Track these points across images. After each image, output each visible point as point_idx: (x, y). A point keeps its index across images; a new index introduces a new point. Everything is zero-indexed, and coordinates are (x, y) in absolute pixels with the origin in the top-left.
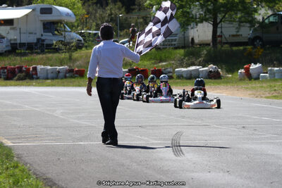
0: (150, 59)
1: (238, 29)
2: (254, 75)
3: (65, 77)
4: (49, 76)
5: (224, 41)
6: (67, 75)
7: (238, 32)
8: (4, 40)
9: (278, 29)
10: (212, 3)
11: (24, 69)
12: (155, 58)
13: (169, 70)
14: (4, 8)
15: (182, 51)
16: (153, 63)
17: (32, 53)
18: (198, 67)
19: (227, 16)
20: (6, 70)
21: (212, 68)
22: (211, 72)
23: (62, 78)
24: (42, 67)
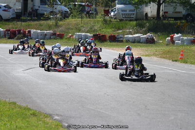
3: (50, 38)
4: (39, 37)
6: (52, 37)
8: (11, 10)
11: (22, 31)
12: (115, 27)
13: (120, 36)
15: (135, 23)
16: (113, 31)
18: (140, 35)
20: (9, 32)
23: (48, 39)
24: (35, 31)
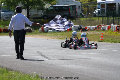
0: (2, 25)
1: (38, 12)
2: (46, 31)
5: (32, 17)
7: (38, 13)
9: (53, 12)
10: (27, 1)
19: (33, 7)
21: (28, 28)
22: (27, 29)
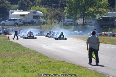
7: (90, 22)
8: (22, 21)
9: (102, 21)
14: (22, 11)
17: (30, 25)
